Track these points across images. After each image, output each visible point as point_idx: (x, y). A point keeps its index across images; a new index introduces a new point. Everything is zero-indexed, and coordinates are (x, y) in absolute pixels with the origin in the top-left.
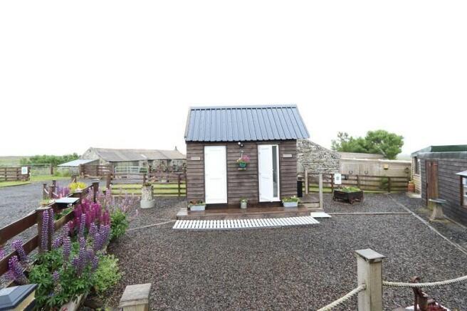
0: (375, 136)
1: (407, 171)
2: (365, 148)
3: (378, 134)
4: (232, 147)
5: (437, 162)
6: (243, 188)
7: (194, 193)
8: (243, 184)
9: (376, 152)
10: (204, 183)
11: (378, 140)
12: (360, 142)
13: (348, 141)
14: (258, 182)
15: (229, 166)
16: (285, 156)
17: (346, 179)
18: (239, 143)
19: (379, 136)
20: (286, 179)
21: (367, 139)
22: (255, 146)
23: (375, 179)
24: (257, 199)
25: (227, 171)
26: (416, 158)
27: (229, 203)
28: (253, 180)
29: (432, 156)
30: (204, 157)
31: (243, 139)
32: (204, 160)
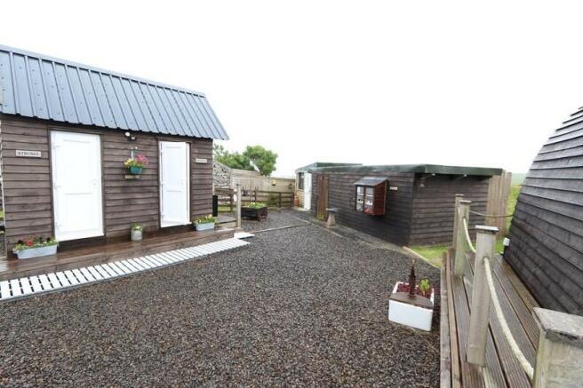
1: (291, 187)
2: (241, 163)
3: (257, 150)
4: (115, 138)
5: (328, 175)
6: (133, 208)
7: (27, 224)
8: (132, 202)
9: (250, 168)
10: (51, 203)
11: (254, 157)
12: (237, 159)
13: (222, 155)
14: (158, 198)
15: (107, 172)
16: (198, 160)
18: (128, 134)
20: (199, 192)
22: (154, 142)
23: (265, 194)
24: (157, 224)
25: (104, 180)
26: (300, 174)
27: (108, 235)
28: (150, 195)
29: (324, 170)
30: (49, 152)
31: (135, 128)
32: (49, 159)
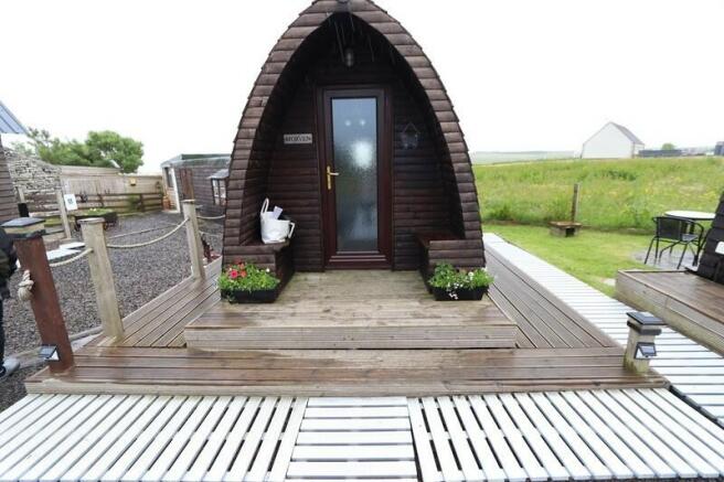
0: (103, 141)
1: (158, 186)
2: (87, 157)
3: (106, 137)
5: (190, 170)
9: (107, 165)
11: (107, 147)
12: (77, 150)
13: (50, 145)
17: (83, 201)
19: (109, 140)
21: (89, 144)
23: (121, 198)
26: (166, 169)
29: (185, 164)
